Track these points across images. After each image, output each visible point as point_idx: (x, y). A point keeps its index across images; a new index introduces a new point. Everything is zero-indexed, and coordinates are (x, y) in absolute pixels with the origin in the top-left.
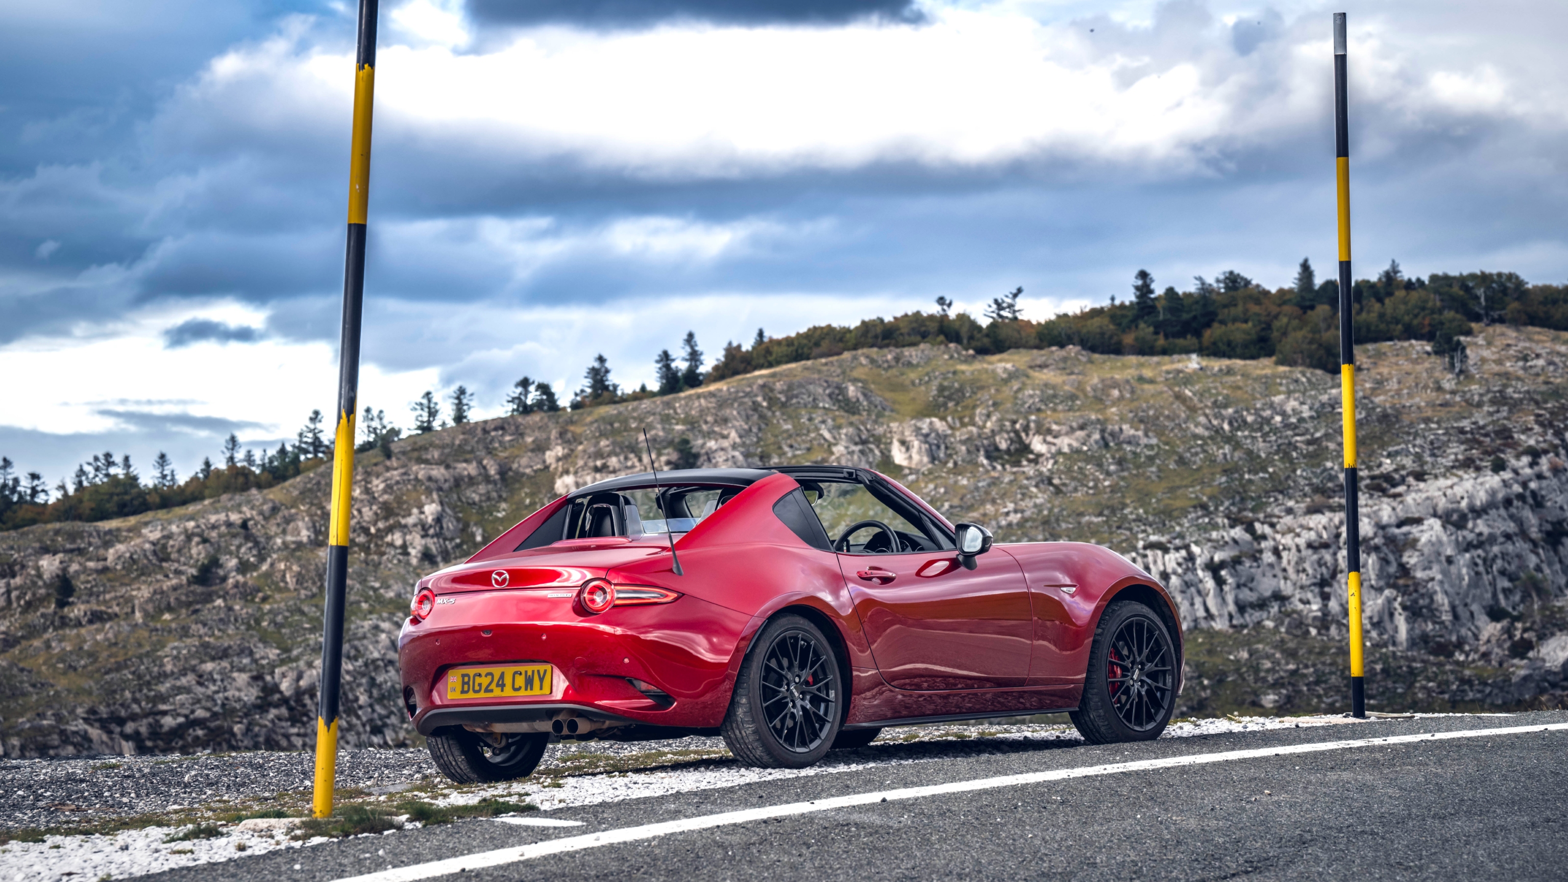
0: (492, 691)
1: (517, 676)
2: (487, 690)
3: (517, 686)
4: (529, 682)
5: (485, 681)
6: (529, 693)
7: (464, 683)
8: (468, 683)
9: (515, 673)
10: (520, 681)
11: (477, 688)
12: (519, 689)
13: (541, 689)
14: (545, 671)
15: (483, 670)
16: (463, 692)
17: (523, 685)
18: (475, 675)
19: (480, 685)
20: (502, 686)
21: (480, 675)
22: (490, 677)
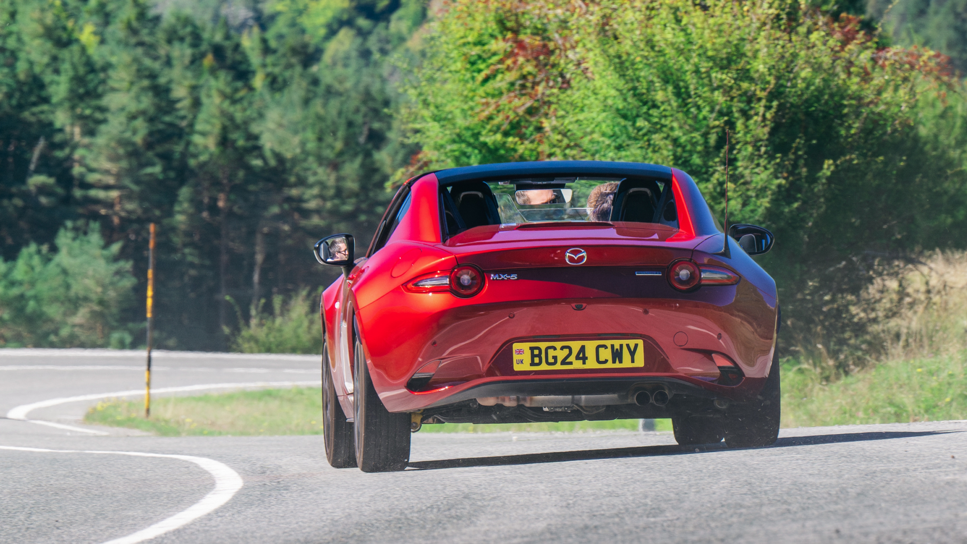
0: (571, 363)
1: (601, 350)
2: (564, 362)
3: (602, 359)
4: (617, 355)
5: (561, 355)
6: (617, 365)
7: (533, 356)
8: (539, 356)
9: (598, 347)
10: (606, 354)
11: (551, 360)
12: (606, 361)
13: (633, 361)
14: (636, 346)
15: (558, 345)
16: (533, 364)
17: (610, 358)
18: (547, 348)
19: (555, 358)
20: (584, 359)
21: (555, 349)
22: (566, 351)
